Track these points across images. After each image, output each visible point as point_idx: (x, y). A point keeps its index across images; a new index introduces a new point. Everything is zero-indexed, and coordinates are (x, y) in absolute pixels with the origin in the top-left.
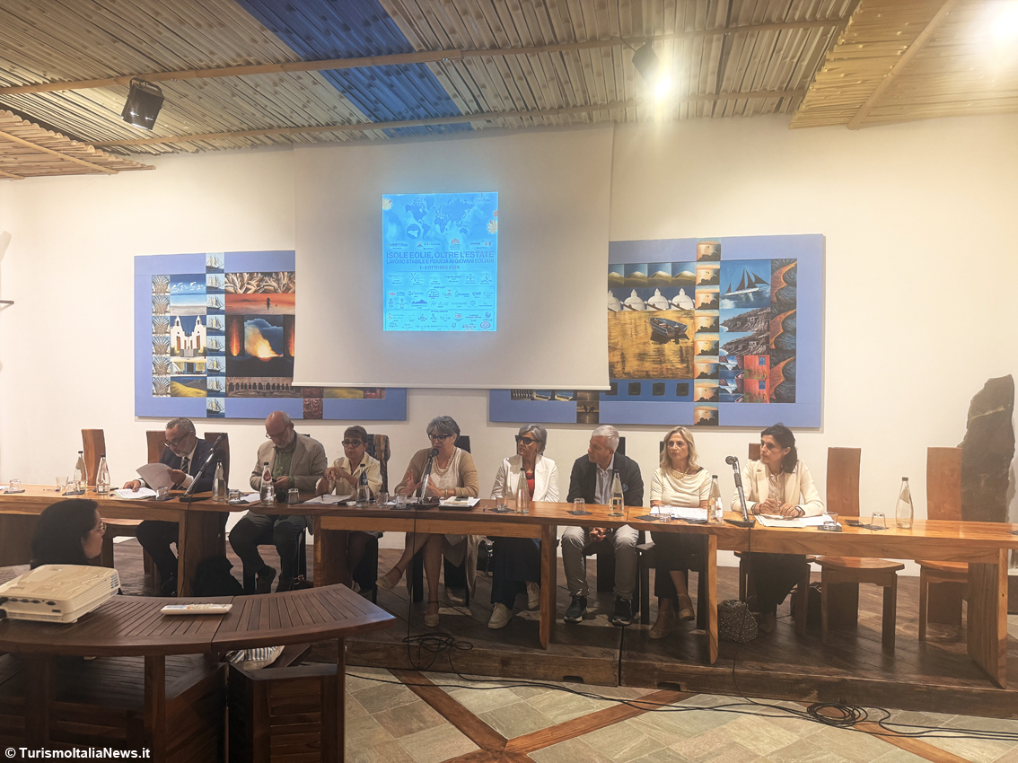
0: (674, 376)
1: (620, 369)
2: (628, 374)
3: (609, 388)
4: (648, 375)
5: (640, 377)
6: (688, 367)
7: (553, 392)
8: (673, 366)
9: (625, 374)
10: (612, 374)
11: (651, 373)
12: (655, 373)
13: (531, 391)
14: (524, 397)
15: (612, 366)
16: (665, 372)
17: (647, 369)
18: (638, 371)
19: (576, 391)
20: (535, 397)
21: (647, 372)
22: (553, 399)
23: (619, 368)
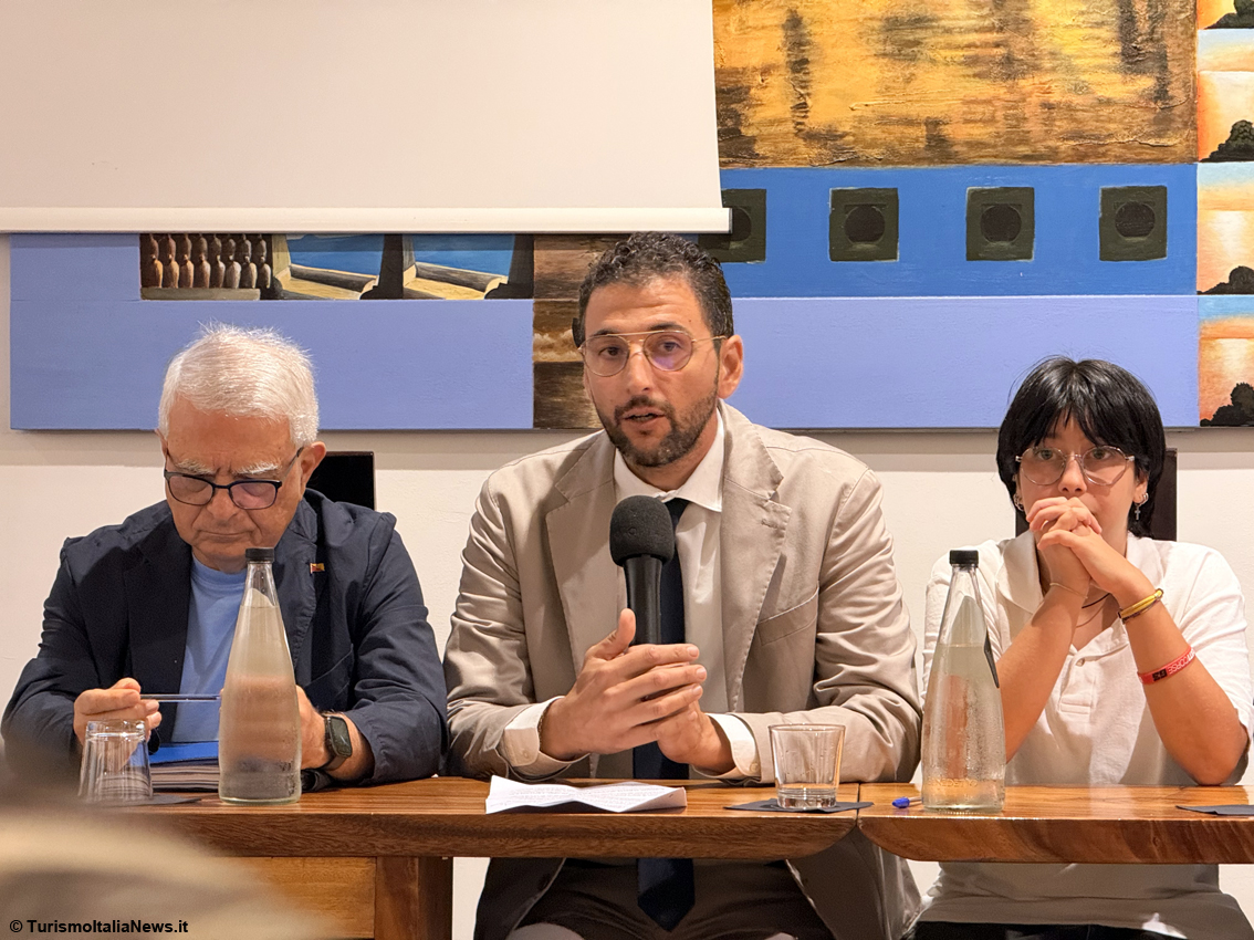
0: (1089, 149)
1: (781, 109)
2: (827, 137)
3: (720, 221)
4: (938, 145)
5: (893, 156)
6: (1161, 94)
7: (394, 245)
8: (1078, 89)
9: (811, 137)
10: (733, 141)
11: (957, 132)
12: (979, 132)
13: (259, 244)
14: (221, 282)
15: (731, 95)
16: (1034, 127)
17: (934, 110)
18: (884, 120)
19: (526, 243)
20: (283, 276)
21: (934, 123)
22: (391, 287)
23: (771, 105)
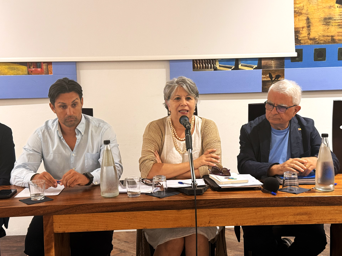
1: (306, 34)
2: (314, 39)
3: (295, 54)
4: (333, 40)
5: (325, 42)
7: (237, 61)
9: (311, 39)
10: (297, 41)
11: (336, 38)
12: (340, 38)
13: (213, 61)
14: (207, 68)
15: (297, 32)
17: (332, 34)
18: (324, 36)
19: (260, 59)
20: (218, 67)
21: (332, 36)
22: (237, 68)
23: (304, 33)
